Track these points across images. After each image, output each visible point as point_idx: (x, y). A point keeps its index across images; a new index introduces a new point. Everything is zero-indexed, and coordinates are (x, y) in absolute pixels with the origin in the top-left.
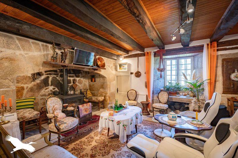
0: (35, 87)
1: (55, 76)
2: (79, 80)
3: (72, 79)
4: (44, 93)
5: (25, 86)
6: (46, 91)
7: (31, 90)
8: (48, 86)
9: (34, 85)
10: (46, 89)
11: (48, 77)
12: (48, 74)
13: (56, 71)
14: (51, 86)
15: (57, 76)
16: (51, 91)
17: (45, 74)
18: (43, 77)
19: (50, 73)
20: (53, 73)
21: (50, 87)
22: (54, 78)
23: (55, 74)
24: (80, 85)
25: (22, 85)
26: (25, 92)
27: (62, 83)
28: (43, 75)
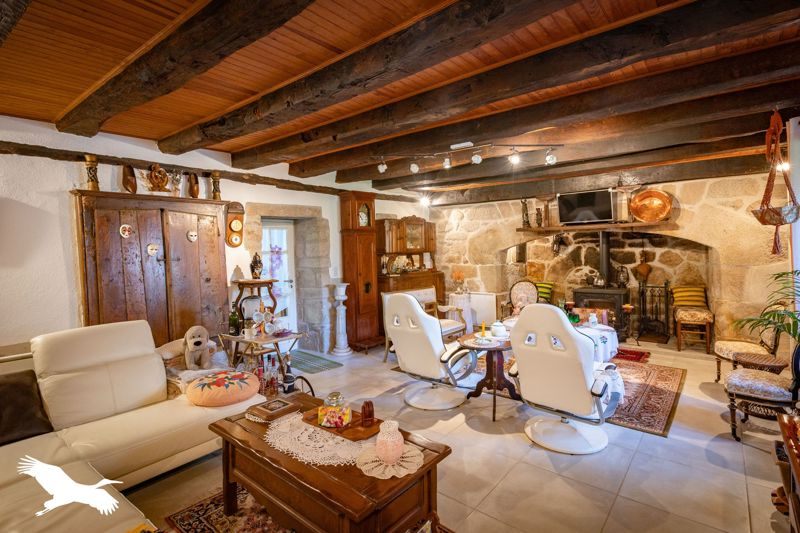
0: (559, 266)
1: (593, 245)
2: (663, 255)
3: (637, 251)
4: (573, 278)
5: (546, 263)
6: (578, 274)
7: (554, 270)
8: (580, 265)
9: (558, 263)
10: (578, 271)
11: (580, 248)
12: (579, 243)
13: (595, 235)
14: (586, 265)
15: (597, 246)
16: (586, 275)
17: (574, 242)
18: (571, 249)
19: (584, 239)
20: (589, 239)
21: (583, 267)
22: (592, 251)
23: (591, 242)
24: (669, 270)
25: (543, 262)
26: (546, 271)
27: (611, 261)
28: (570, 244)
